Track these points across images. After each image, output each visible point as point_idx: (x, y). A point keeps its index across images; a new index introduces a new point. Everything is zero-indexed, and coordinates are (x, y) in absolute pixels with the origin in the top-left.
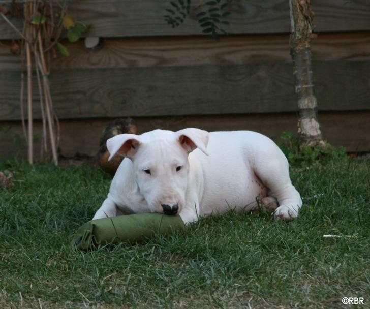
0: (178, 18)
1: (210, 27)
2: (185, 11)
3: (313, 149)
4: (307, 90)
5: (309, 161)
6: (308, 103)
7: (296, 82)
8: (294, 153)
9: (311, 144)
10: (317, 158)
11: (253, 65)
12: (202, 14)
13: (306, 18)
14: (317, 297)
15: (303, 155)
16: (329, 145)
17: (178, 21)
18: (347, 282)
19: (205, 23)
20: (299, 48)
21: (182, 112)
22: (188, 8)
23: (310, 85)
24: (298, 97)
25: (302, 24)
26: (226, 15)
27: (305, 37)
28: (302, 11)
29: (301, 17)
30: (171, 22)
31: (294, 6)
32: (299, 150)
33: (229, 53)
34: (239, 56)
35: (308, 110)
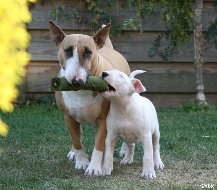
0: (153, 55)
1: (165, 58)
2: (155, 52)
3: (202, 105)
4: (200, 83)
5: (200, 110)
6: (201, 87)
7: (196, 79)
8: (195, 106)
9: (201, 103)
10: (203, 109)
11: (181, 74)
12: (162, 53)
13: (201, 55)
14: (198, 158)
15: (198, 107)
16: (208, 104)
17: (153, 56)
18: (210, 153)
19: (163, 57)
20: (198, 66)
21: (153, 91)
22: (157, 51)
23: (202, 81)
24: (197, 85)
25: (199, 57)
26: (171, 54)
27: (200, 62)
28: (199, 52)
29: (199, 55)
30: (150, 56)
31: (197, 50)
32: (196, 105)
33: (172, 69)
34: (176, 70)
35: (201, 90)
